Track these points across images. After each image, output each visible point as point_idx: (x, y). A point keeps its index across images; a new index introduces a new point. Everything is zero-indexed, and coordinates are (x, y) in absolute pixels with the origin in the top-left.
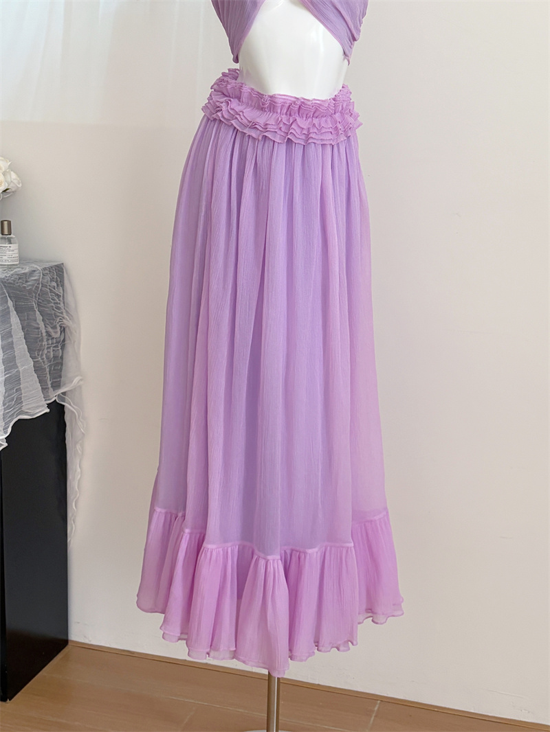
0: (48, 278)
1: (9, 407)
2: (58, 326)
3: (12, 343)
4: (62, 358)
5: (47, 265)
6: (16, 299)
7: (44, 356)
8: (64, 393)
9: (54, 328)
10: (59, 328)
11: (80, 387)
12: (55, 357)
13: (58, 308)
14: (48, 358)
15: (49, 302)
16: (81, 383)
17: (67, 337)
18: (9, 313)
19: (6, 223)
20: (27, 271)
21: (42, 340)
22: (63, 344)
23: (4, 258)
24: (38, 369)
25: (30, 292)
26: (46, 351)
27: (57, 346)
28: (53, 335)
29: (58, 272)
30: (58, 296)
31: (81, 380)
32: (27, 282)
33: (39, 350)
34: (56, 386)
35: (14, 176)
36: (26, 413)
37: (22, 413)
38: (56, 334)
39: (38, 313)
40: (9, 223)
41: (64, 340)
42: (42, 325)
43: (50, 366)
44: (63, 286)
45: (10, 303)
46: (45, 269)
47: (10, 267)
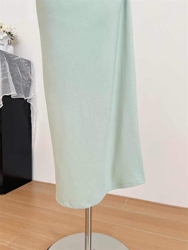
0: (24, 61)
4: (29, 89)
5: (24, 58)
8: (29, 99)
10: (27, 78)
12: (26, 87)
14: (23, 85)
19: (9, 40)
28: (25, 79)
29: (28, 62)
30: (28, 68)
41: (30, 84)
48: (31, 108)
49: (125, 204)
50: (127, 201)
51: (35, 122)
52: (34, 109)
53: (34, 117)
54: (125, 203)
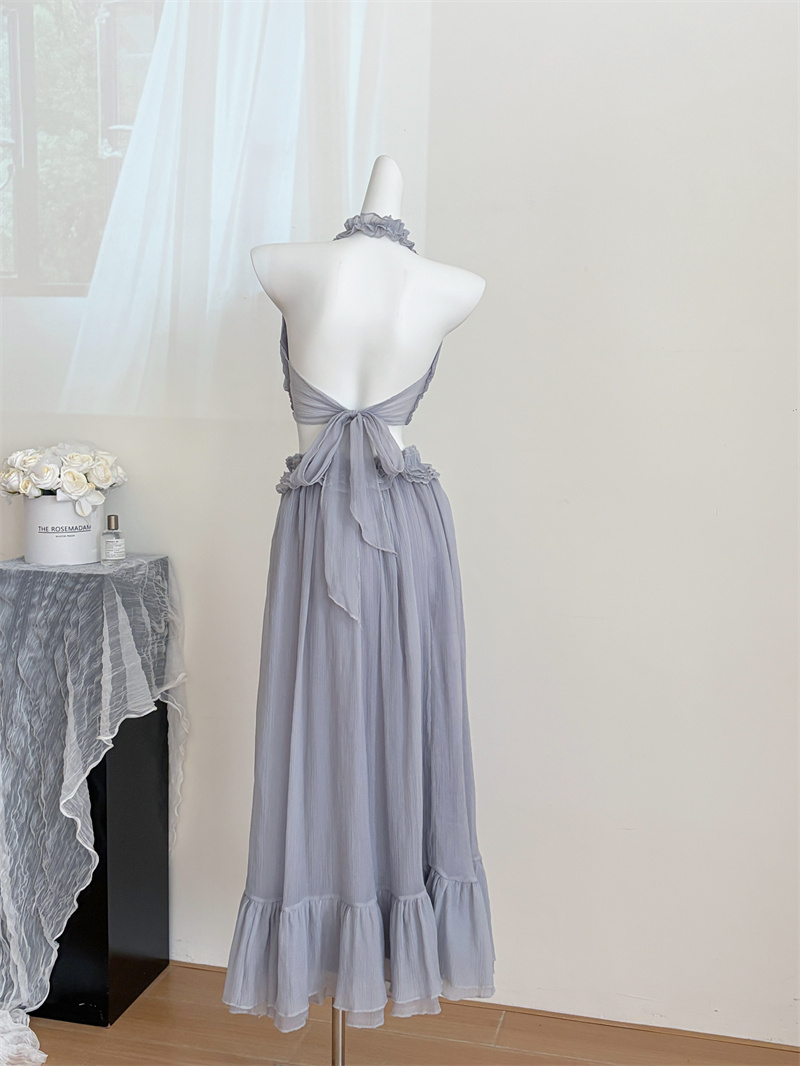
0: (154, 572)
1: (116, 707)
2: (163, 621)
3: (118, 640)
4: (165, 654)
5: (153, 559)
6: (123, 594)
7: (149, 653)
8: (167, 691)
9: (159, 623)
10: (163, 625)
11: (184, 684)
12: (159, 653)
13: (164, 603)
14: (152, 654)
15: (154, 596)
16: (186, 680)
17: (171, 633)
18: (116, 609)
19: (113, 517)
20: (133, 566)
21: (148, 636)
22: (166, 639)
23: (113, 553)
24: (145, 666)
25: (136, 586)
26: (150, 648)
27: (160, 642)
28: (158, 630)
29: (163, 565)
30: (163, 590)
31: (185, 677)
32: (134, 576)
33: (144, 647)
34: (160, 683)
35: (120, 470)
36: (134, 713)
37: (129, 712)
38: (161, 630)
39: (144, 607)
40: (116, 517)
41: (167, 636)
42: (147, 620)
43: (154, 663)
44: (167, 580)
45: (118, 599)
46: (151, 563)
47: (117, 562)
48: (170, 717)
49: (498, 1030)
50: (501, 1019)
51: (180, 765)
52: (183, 723)
53: (181, 748)
54: (496, 1027)
